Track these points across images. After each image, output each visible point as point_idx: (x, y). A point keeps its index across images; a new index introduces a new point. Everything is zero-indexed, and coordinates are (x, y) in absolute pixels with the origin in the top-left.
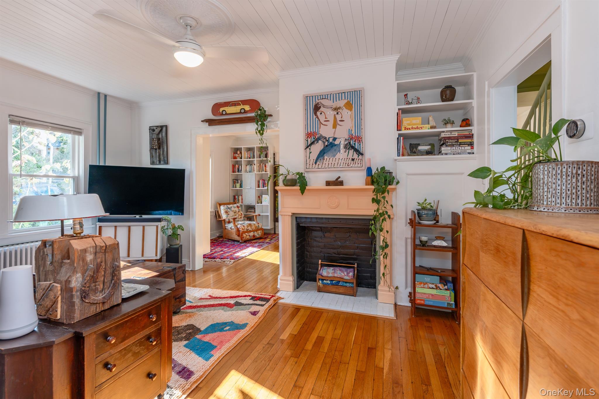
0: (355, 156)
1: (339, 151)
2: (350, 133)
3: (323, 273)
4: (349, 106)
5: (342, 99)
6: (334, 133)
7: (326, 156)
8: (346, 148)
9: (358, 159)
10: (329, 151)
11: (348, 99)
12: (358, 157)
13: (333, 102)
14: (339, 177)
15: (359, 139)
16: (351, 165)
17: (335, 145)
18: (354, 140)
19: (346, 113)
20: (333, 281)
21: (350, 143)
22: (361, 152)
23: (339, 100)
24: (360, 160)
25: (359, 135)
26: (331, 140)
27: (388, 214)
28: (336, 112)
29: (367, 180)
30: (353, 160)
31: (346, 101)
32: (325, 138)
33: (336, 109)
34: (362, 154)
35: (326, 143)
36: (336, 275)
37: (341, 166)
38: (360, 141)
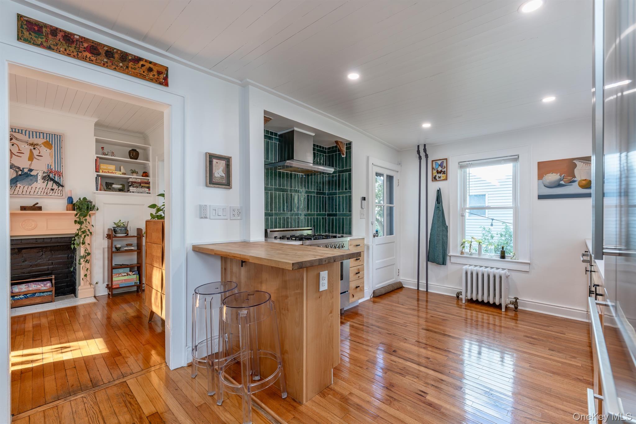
0: (55, 187)
1: (37, 181)
2: (49, 167)
3: (14, 290)
4: (48, 145)
5: (40, 138)
6: (30, 165)
7: (19, 183)
8: (45, 180)
9: (58, 189)
10: (24, 179)
11: (47, 139)
12: (58, 188)
13: (29, 138)
14: (37, 203)
15: (60, 174)
16: (50, 194)
17: (31, 176)
18: (54, 174)
19: (45, 150)
20: (27, 294)
21: (49, 176)
22: (62, 184)
23: (36, 138)
24: (60, 191)
25: (59, 170)
26: (26, 171)
27: (90, 231)
28: (33, 147)
29: (68, 207)
30: (52, 190)
31: (45, 140)
32: (19, 168)
33: (34, 145)
34: (62, 186)
35: (20, 173)
36: (31, 289)
37: (38, 194)
38: (60, 175)
